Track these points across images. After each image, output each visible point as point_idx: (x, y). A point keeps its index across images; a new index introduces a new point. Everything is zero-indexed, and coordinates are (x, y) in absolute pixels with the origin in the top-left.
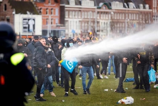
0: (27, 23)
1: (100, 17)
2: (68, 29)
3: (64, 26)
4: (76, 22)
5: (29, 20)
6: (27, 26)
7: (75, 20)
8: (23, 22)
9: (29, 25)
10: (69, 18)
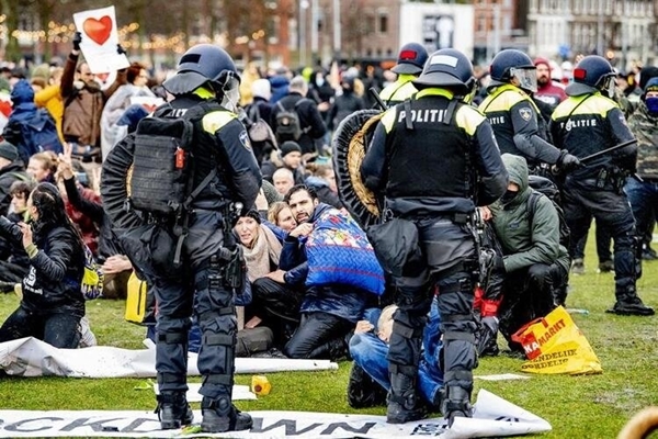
0: (434, 29)
1: (623, 10)
2: (535, 43)
3: (526, 34)
4: (559, 25)
5: (439, 18)
6: (432, 35)
7: (555, 19)
8: (425, 25)
9: (438, 34)
10: (539, 12)
